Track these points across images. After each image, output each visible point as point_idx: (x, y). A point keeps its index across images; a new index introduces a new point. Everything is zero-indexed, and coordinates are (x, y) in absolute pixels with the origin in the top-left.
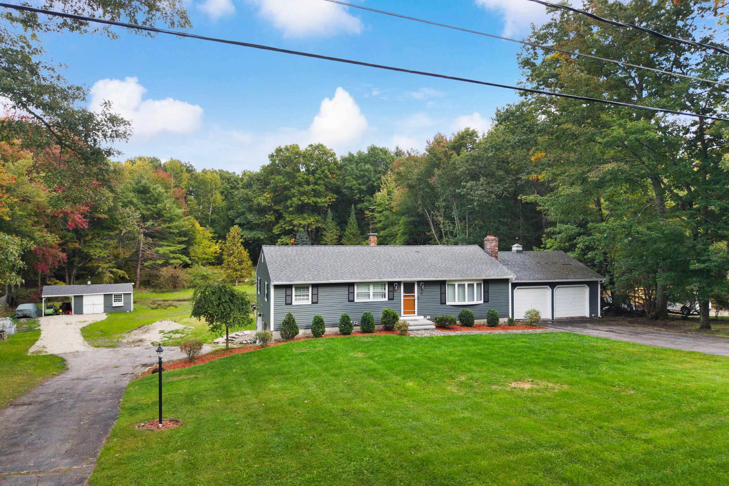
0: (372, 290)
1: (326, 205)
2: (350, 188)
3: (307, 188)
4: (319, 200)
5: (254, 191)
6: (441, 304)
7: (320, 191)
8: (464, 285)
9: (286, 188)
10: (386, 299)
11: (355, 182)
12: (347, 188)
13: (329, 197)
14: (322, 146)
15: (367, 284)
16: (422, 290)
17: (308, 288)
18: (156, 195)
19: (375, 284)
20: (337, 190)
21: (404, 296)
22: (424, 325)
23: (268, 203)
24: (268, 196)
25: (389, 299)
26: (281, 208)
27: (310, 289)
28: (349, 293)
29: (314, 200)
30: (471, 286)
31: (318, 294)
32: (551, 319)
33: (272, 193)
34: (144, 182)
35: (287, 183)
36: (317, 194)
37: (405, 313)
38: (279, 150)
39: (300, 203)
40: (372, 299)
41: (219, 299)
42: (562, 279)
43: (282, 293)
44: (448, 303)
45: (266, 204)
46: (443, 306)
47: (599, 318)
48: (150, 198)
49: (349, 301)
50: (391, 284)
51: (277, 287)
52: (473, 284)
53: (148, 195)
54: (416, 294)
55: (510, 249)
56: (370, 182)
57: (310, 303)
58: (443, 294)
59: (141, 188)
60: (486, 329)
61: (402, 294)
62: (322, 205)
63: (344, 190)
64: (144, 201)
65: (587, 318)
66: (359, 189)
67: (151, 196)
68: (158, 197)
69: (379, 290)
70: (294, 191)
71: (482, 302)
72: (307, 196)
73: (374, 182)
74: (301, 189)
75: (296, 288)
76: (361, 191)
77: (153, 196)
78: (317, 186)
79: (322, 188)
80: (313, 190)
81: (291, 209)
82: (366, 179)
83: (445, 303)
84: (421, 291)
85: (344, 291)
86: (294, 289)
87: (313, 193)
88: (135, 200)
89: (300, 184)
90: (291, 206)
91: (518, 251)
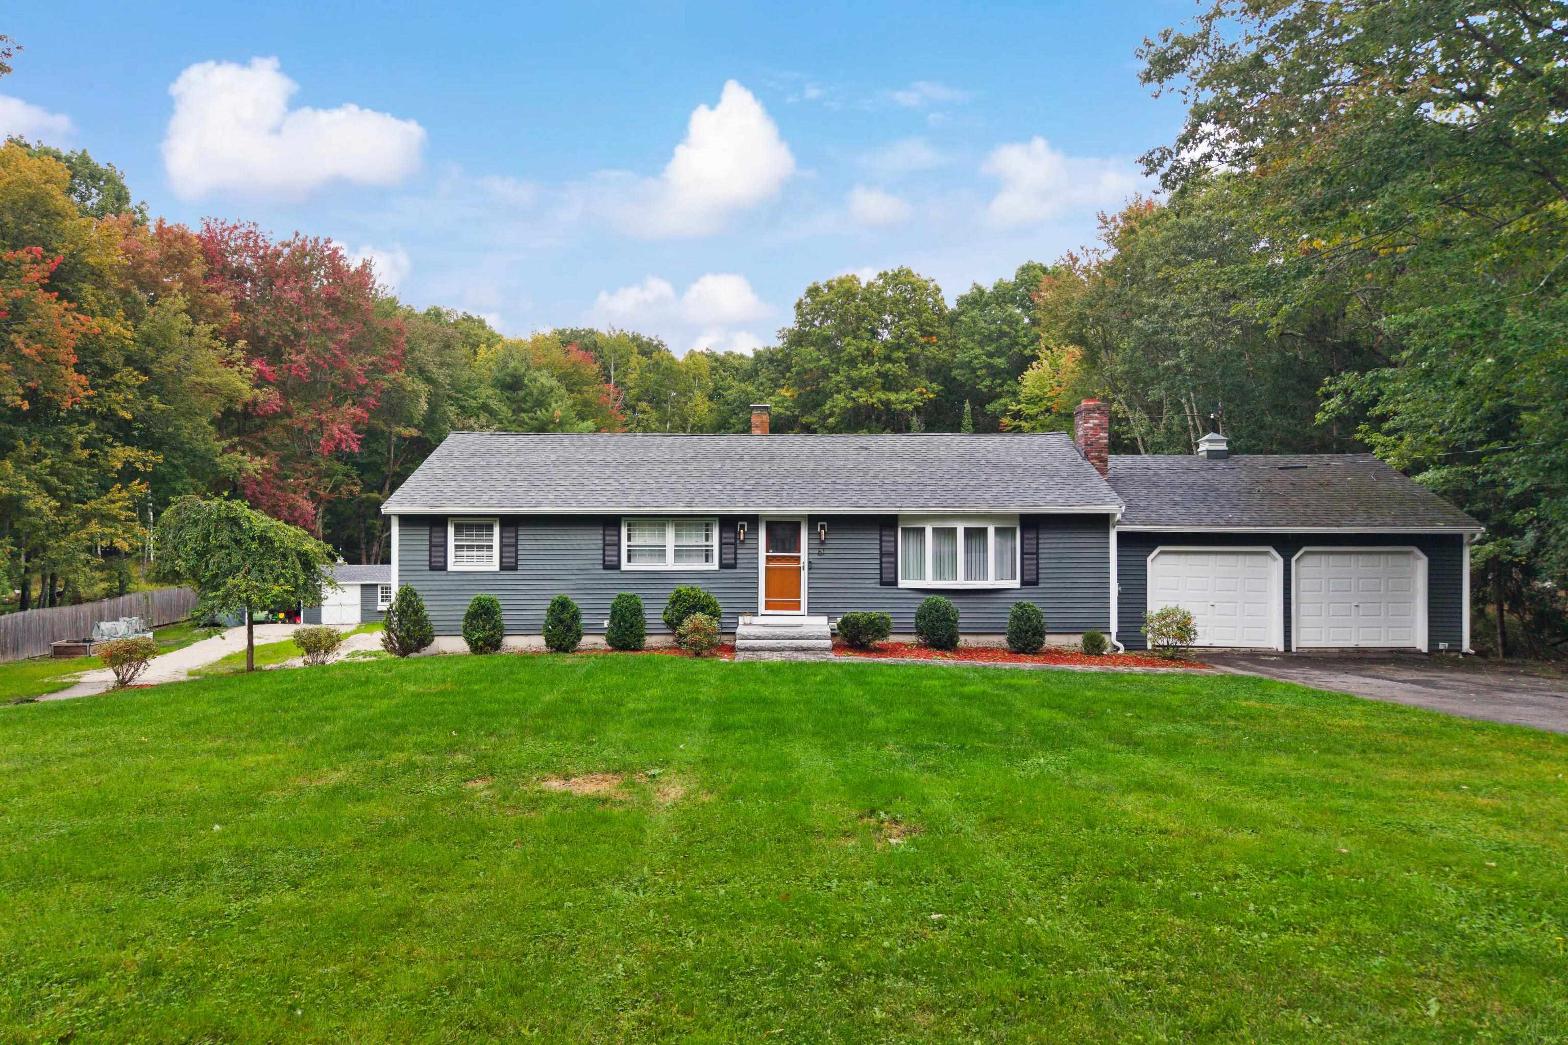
0: (670, 538)
1: (910, 408)
2: (967, 365)
3: (866, 370)
4: (892, 397)
5: (762, 384)
6: (882, 583)
7: (895, 376)
8: (953, 531)
9: (825, 373)
10: (714, 565)
11: (978, 351)
12: (961, 365)
13: (919, 390)
14: (909, 273)
15: (658, 521)
16: (822, 543)
17: (490, 527)
18: (535, 392)
19: (682, 521)
20: (939, 372)
21: (769, 559)
22: (809, 638)
23: (787, 408)
24: (788, 394)
25: (722, 566)
26: (814, 420)
27: (496, 530)
28: (605, 544)
29: (883, 397)
30: (976, 535)
31: (516, 545)
32: (1281, 649)
33: (796, 388)
34: (512, 364)
35: (825, 362)
36: (890, 383)
37: (768, 606)
38: (814, 292)
39: (850, 405)
40: (670, 564)
41: (206, 538)
42: (1314, 525)
43: (422, 538)
44: (902, 583)
45: (781, 410)
46: (889, 591)
47: (1465, 654)
48: (524, 400)
49: (606, 567)
50: (728, 522)
51: (407, 521)
52: (984, 531)
53: (521, 393)
54: (804, 554)
55: (1190, 448)
56: (1016, 349)
57: (496, 568)
58: (888, 558)
59: (508, 379)
60: (1004, 659)
61: (762, 553)
62: (899, 407)
63: (955, 372)
64: (514, 406)
65: (1419, 652)
66: (989, 366)
67: (527, 394)
68: (541, 398)
69: (694, 539)
70: (838, 378)
71: (1016, 584)
72: (868, 389)
73: (1025, 347)
74: (854, 374)
75: (459, 529)
76: (995, 373)
77: (531, 394)
78: (889, 365)
79: (900, 369)
80: (880, 374)
81: (831, 420)
82: (1006, 341)
83: (895, 583)
84: (818, 546)
85: (593, 540)
86: (451, 530)
87: (879, 380)
88: (493, 404)
89: (852, 362)
90: (831, 415)
91: (1212, 454)
